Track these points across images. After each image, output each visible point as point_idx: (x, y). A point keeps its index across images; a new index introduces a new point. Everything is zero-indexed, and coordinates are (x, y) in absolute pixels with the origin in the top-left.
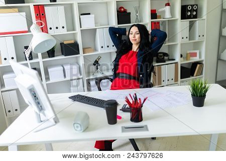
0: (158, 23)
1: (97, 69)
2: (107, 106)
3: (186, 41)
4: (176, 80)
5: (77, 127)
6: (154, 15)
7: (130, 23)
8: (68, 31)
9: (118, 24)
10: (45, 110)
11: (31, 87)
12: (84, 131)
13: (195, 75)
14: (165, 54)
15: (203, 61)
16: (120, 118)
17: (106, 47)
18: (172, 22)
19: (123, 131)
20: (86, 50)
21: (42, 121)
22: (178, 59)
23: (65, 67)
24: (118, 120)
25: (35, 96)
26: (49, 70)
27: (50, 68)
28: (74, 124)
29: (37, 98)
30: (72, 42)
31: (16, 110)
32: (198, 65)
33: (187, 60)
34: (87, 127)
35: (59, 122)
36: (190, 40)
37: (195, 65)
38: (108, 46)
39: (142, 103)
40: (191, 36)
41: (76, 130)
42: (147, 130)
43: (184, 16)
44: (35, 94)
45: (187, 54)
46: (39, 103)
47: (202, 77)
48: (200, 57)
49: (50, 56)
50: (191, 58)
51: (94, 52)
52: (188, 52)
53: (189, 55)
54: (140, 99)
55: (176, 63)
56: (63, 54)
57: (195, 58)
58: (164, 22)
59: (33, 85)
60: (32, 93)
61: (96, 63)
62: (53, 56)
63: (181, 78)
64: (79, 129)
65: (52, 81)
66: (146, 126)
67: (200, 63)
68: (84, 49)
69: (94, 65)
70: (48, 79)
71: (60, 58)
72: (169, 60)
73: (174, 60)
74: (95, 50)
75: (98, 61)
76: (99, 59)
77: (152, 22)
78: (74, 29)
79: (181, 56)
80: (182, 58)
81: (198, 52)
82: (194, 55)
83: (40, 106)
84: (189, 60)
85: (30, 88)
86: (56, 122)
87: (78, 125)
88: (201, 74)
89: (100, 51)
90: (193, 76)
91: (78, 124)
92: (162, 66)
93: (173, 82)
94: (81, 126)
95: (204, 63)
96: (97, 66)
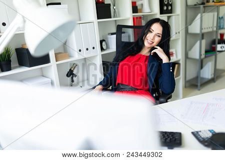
0: (140, 17)
1: (73, 81)
6: (135, 8)
15: (179, 60)
17: (85, 50)
38: (87, 49)
48: (177, 57)
49: (4, 69)
51: (69, 58)
61: (70, 74)
67: (178, 63)
68: (56, 55)
69: (68, 76)
71: (21, 71)
74: (70, 56)
75: (72, 71)
77: (133, 17)
81: (174, 51)
88: (179, 74)
89: (76, 57)
95: (181, 62)
96: (72, 78)
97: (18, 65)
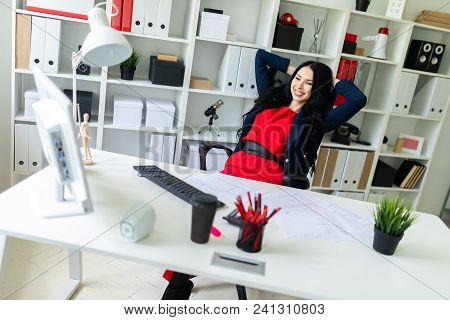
0: (355, 62)
1: (211, 123)
2: (196, 204)
3: (403, 112)
4: (362, 185)
5: (127, 230)
6: (350, 44)
7: (298, 50)
8: (170, 36)
9: (274, 46)
10: (73, 180)
11: (57, 130)
12: (139, 241)
13: (403, 184)
14: (354, 129)
15: (426, 161)
16: (217, 233)
17: (238, 85)
18: (383, 69)
19: (214, 262)
20: (198, 81)
21: (65, 200)
22: (376, 145)
23: (148, 105)
24: (212, 236)
25: (60, 150)
26: (116, 103)
27: (118, 100)
28: (122, 222)
29: (64, 155)
30: (175, 59)
31: (35, 164)
32: (415, 167)
33: (395, 151)
34: (147, 236)
35: (92, 210)
36: (411, 112)
37: (408, 164)
38: (242, 86)
39: (268, 215)
40: (415, 106)
41: (124, 236)
42: (262, 272)
43: (411, 62)
44: (61, 143)
45: (398, 139)
46: (64, 164)
47: (417, 193)
48: (423, 152)
49: (125, 75)
50: (404, 149)
51: (211, 89)
52: (402, 136)
53: (401, 143)
54: (266, 207)
55: (371, 152)
56: (150, 79)
57: (411, 151)
58: (366, 64)
59: (60, 127)
60: (57, 141)
61: (211, 112)
62: (131, 78)
63: (373, 184)
64: (130, 234)
65: (116, 125)
66: (263, 265)
67: (419, 164)
68: (193, 79)
69: (207, 113)
70: (109, 118)
71: (142, 84)
72: (359, 142)
73: (368, 144)
74: (216, 86)
75: (215, 110)
76: (219, 106)
77: (342, 59)
78: (183, 36)
79: (385, 140)
80: (385, 145)
81: (421, 140)
82: (413, 145)
83: (65, 170)
84: (400, 152)
85: (54, 131)
86: (86, 210)
87: (129, 227)
88: (417, 186)
89: (224, 90)
90: (398, 185)
91: (129, 224)
92: (340, 151)
93: (354, 187)
94: (134, 230)
95: (428, 165)
96: (211, 119)
97: (147, 77)
